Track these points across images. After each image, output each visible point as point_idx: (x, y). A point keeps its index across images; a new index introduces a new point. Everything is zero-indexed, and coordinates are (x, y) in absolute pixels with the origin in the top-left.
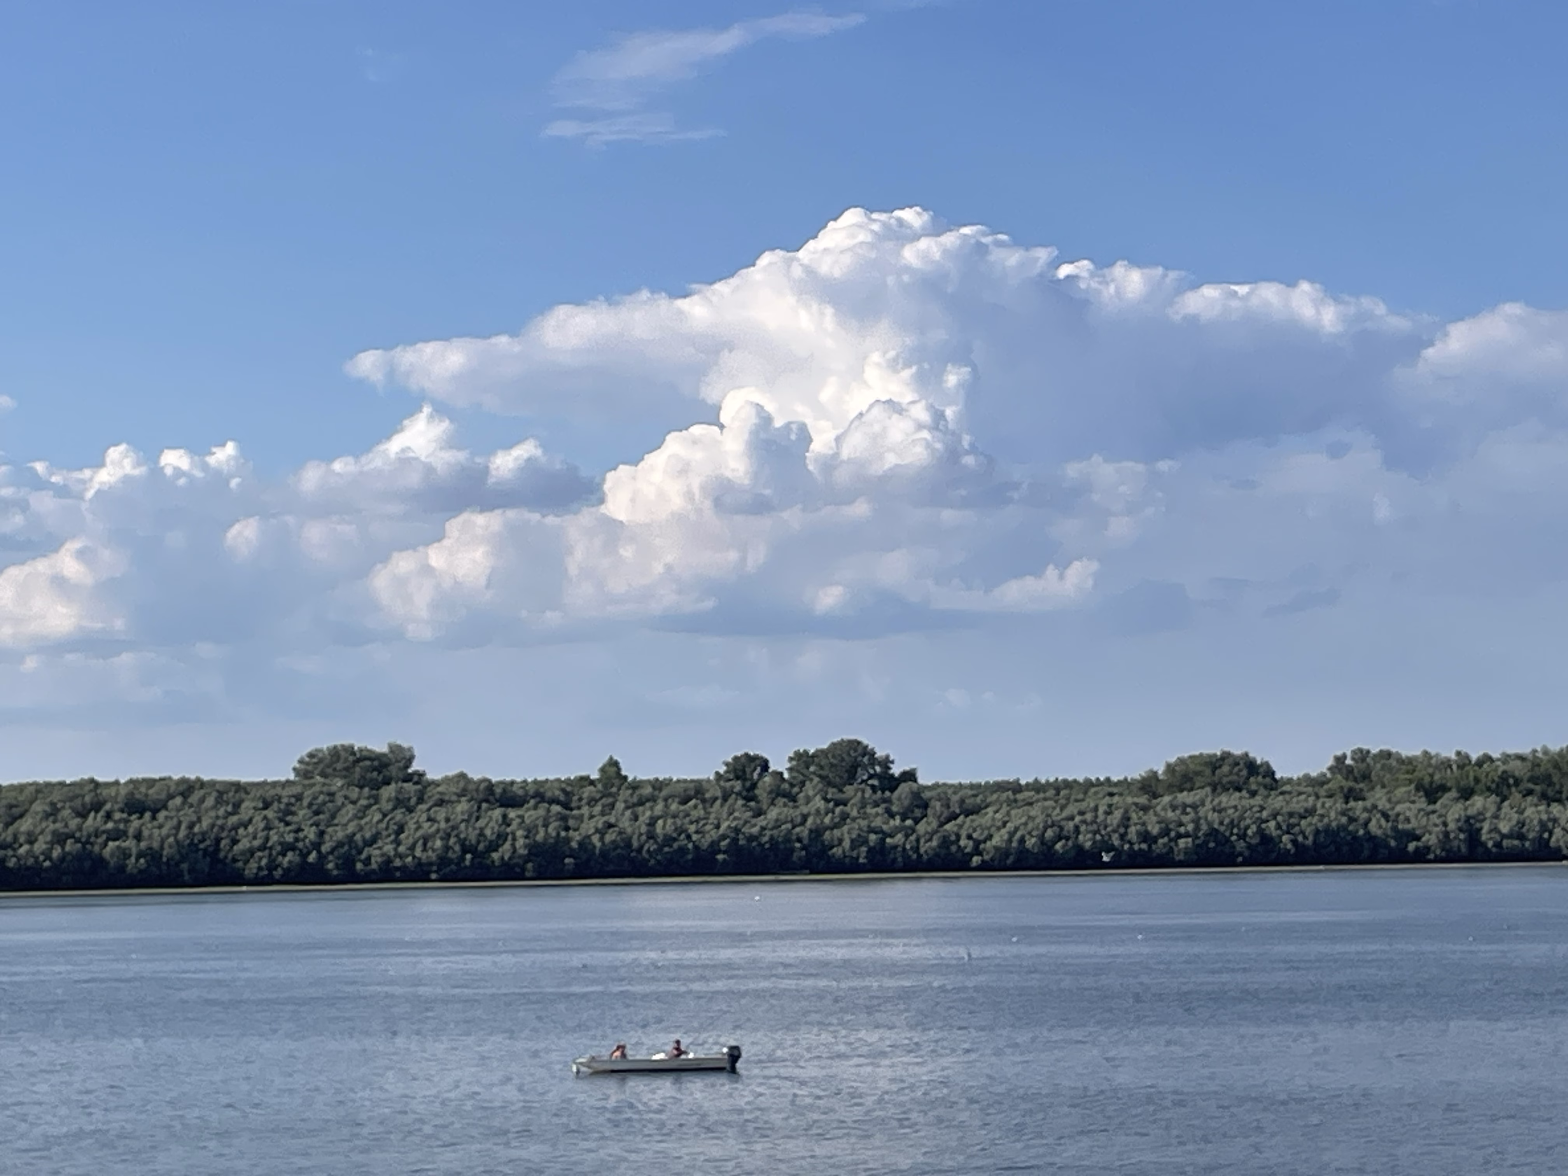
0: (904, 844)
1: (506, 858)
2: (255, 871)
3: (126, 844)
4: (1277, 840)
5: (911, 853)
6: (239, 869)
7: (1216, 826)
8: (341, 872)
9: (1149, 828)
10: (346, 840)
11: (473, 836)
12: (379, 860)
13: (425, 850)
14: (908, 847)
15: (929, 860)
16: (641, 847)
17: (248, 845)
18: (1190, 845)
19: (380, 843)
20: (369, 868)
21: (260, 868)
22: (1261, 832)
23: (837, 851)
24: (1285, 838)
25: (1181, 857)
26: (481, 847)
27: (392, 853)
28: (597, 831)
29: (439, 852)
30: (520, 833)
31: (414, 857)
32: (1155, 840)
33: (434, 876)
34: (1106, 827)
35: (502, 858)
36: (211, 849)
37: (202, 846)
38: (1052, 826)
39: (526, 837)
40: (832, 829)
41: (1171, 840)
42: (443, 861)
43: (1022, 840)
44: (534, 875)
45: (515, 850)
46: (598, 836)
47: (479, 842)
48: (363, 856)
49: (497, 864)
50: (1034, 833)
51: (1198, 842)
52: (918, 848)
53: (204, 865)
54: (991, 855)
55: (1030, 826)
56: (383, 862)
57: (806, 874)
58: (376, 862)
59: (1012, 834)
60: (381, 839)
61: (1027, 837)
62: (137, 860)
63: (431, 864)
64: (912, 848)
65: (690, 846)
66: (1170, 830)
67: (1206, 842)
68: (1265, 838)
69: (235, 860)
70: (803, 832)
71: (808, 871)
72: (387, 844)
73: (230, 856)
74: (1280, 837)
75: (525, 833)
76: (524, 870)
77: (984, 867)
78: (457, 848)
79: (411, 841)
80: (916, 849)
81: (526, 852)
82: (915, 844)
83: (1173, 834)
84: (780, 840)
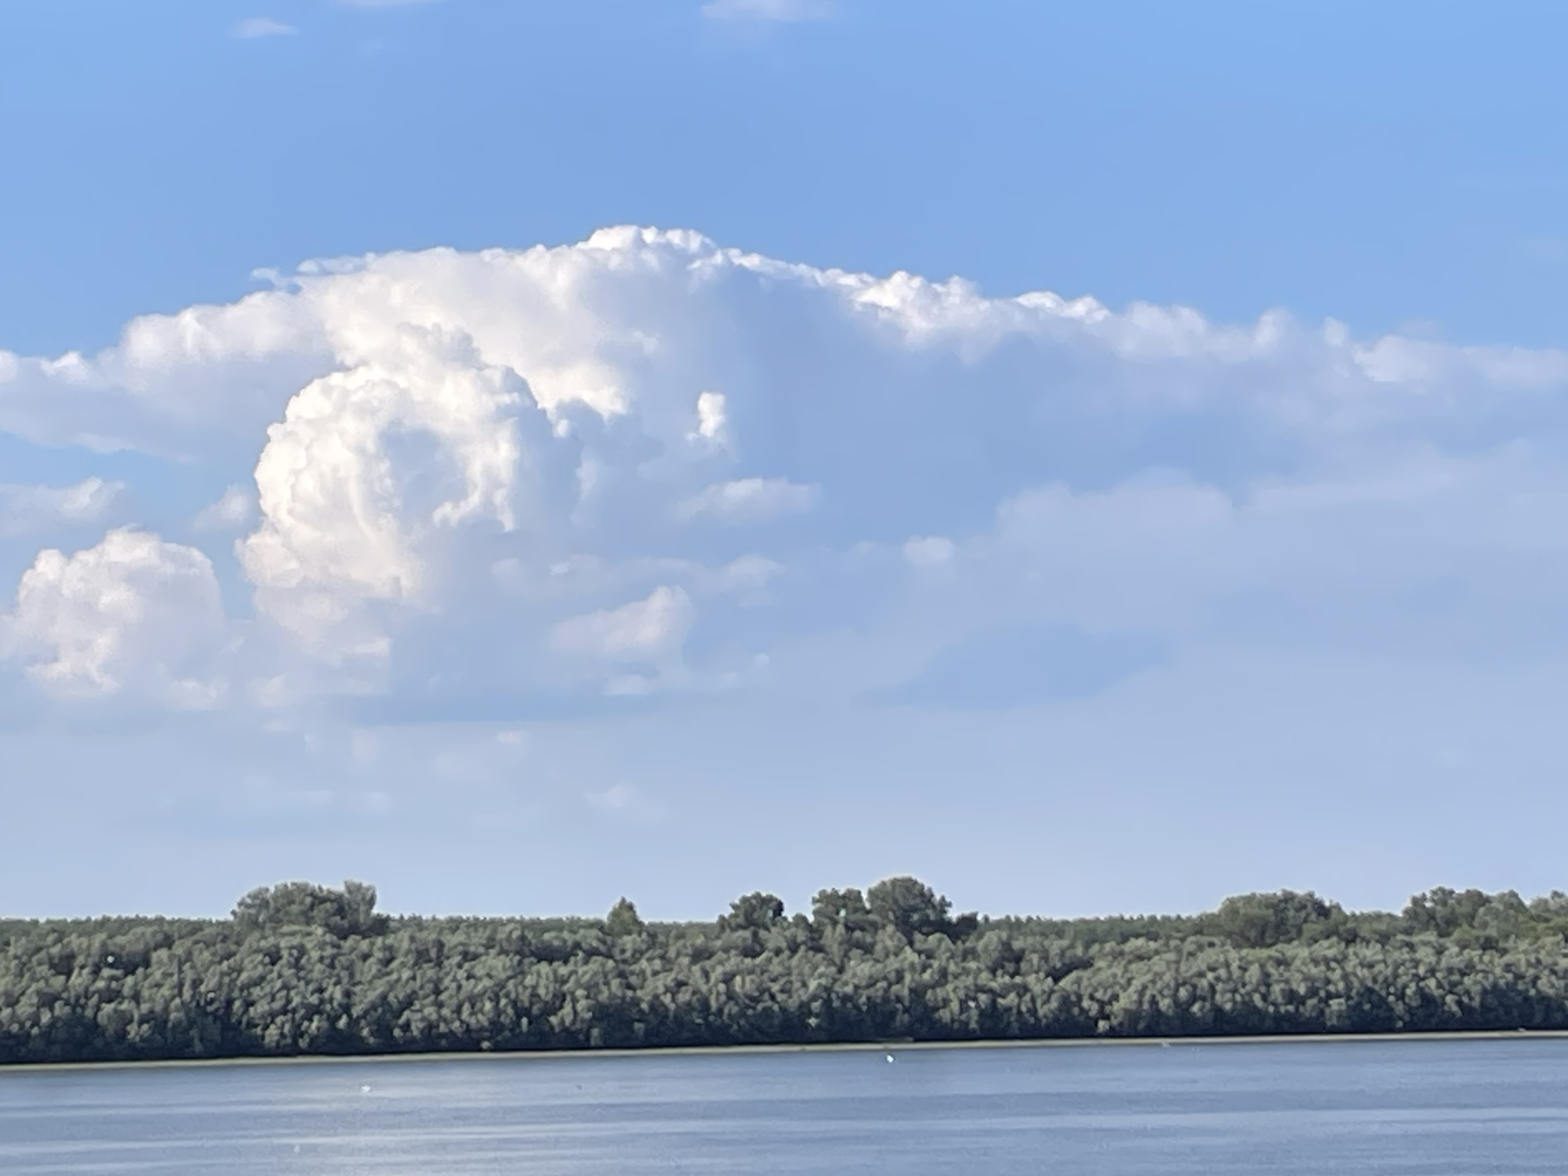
0: (1019, 1006)
1: (567, 1023)
2: (276, 1038)
3: (125, 1006)
4: (1439, 1001)
5: (1027, 1016)
6: (256, 1037)
7: (1370, 984)
8: (377, 1040)
9: (1294, 986)
10: (378, 1001)
11: (525, 998)
12: (421, 1025)
13: (473, 1013)
14: (1024, 1009)
15: (1048, 1026)
16: (720, 1011)
17: (267, 1008)
18: (1344, 1007)
19: (417, 1005)
20: (408, 1034)
21: (282, 1035)
22: (1421, 993)
23: (945, 1015)
24: (1449, 999)
25: (1334, 1021)
26: (535, 1010)
27: (434, 1017)
28: (667, 990)
29: (491, 1015)
30: (580, 993)
31: (462, 1022)
32: (1302, 1001)
33: (485, 1045)
34: (1244, 985)
35: (562, 1021)
36: (221, 1012)
37: (210, 1009)
38: (1184, 984)
39: (588, 997)
40: (933, 987)
41: (1321, 1000)
42: (496, 1026)
43: (1154, 1002)
44: (600, 1043)
45: (575, 1013)
46: (669, 995)
47: (532, 1004)
48: (402, 1020)
49: (557, 1030)
50: (1166, 992)
51: (1351, 1002)
52: (1036, 1010)
53: (215, 1032)
54: (1119, 1019)
55: (1159, 985)
56: (424, 1029)
57: (909, 1042)
58: (417, 1028)
59: (1141, 993)
60: (417, 999)
61: (1158, 998)
62: (140, 1024)
63: (482, 1029)
64: (1029, 1010)
65: (776, 1008)
66: (1318, 989)
67: (1360, 1004)
68: (1426, 999)
69: (251, 1025)
70: (903, 990)
71: (911, 1039)
72: (428, 1006)
73: (245, 1020)
74: (1443, 997)
75: (586, 993)
76: (588, 1037)
77: (1112, 1033)
78: (510, 1011)
79: (455, 1001)
80: (1033, 1011)
81: (590, 1014)
82: (1030, 1005)
83: (1322, 994)
84: (879, 1001)
